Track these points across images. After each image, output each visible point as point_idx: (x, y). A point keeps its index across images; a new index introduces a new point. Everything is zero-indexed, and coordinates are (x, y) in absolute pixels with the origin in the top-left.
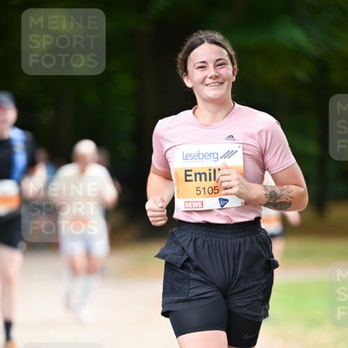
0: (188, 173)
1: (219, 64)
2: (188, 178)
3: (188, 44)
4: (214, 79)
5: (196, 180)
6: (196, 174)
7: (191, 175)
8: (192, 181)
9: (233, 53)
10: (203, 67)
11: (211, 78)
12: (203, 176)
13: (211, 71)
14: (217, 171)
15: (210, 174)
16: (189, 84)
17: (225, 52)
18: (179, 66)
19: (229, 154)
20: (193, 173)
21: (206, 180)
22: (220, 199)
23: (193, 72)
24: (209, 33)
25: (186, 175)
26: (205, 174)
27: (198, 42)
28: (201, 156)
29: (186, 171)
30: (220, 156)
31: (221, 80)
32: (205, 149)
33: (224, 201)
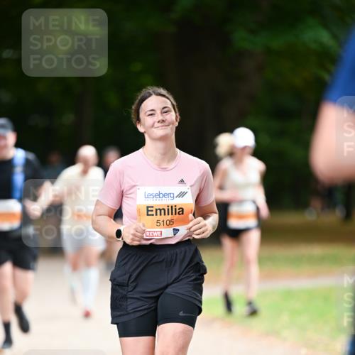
0: (149, 209)
1: (165, 111)
2: (150, 213)
4: (161, 123)
5: (156, 215)
6: (156, 210)
7: (152, 211)
8: (153, 215)
9: (175, 104)
10: (152, 114)
11: (159, 122)
12: (163, 211)
13: (159, 117)
14: (174, 208)
15: (168, 209)
16: (141, 129)
17: (168, 101)
18: (133, 116)
19: (182, 194)
20: (154, 209)
21: (165, 214)
22: (174, 229)
23: (144, 119)
25: (148, 211)
26: (164, 209)
27: (148, 95)
28: (161, 196)
29: (148, 207)
30: (175, 196)
31: (167, 124)
32: (165, 190)
33: (176, 231)
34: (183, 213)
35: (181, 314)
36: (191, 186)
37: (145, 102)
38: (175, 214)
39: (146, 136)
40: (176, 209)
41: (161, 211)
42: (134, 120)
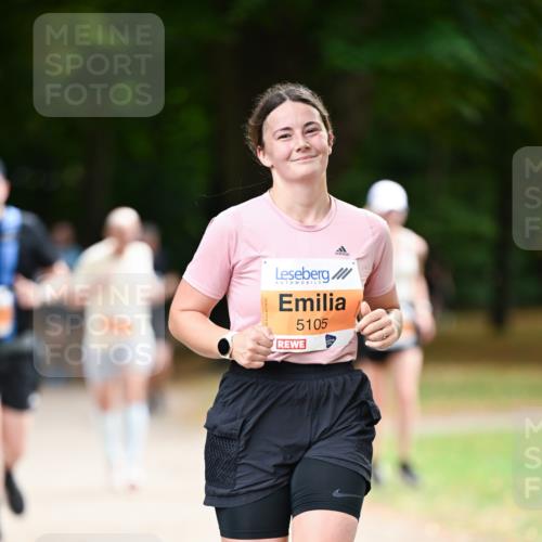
0: (285, 299)
1: (310, 130)
2: (285, 306)
3: (261, 104)
4: (304, 152)
5: (297, 310)
6: (297, 301)
7: (290, 302)
8: (291, 310)
9: (326, 114)
10: (286, 134)
11: (299, 150)
12: (308, 303)
13: (299, 141)
14: (328, 298)
15: (318, 300)
16: (265, 161)
17: (315, 111)
19: (343, 273)
20: (293, 299)
21: (312, 309)
22: (328, 337)
23: (272, 144)
24: (292, 87)
25: (282, 302)
26: (310, 300)
27: (277, 100)
28: (306, 275)
29: (282, 296)
30: (331, 276)
31: (313, 153)
32: (313, 265)
33: (331, 339)
34: (343, 308)
35: (336, 494)
36: (358, 259)
37: (272, 114)
38: (331, 309)
39: (275, 174)
40: (331, 300)
41: (305, 302)
42: (251, 145)
